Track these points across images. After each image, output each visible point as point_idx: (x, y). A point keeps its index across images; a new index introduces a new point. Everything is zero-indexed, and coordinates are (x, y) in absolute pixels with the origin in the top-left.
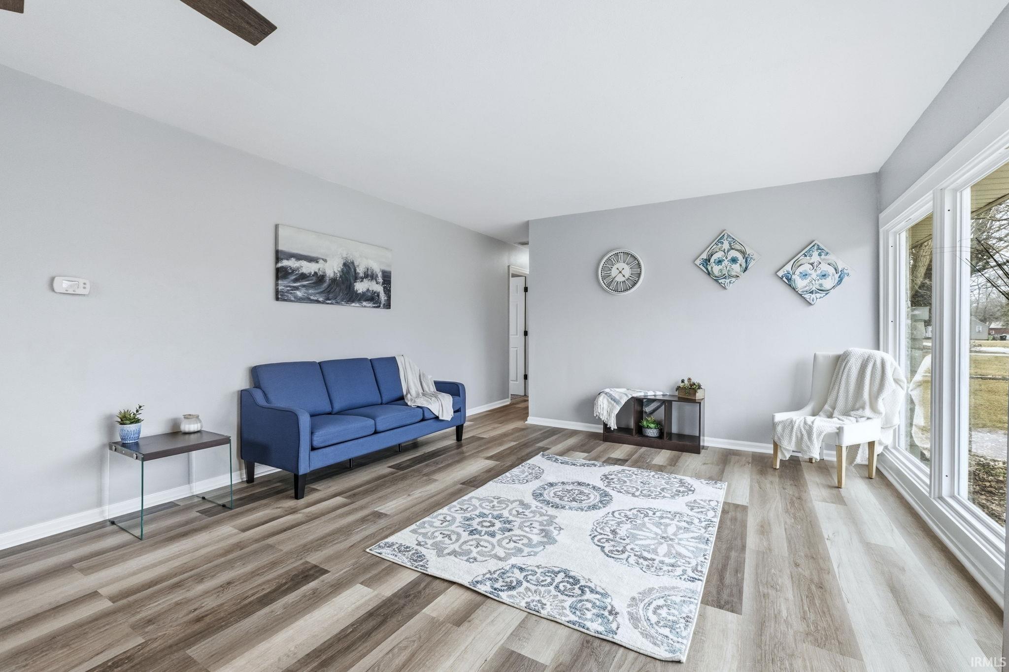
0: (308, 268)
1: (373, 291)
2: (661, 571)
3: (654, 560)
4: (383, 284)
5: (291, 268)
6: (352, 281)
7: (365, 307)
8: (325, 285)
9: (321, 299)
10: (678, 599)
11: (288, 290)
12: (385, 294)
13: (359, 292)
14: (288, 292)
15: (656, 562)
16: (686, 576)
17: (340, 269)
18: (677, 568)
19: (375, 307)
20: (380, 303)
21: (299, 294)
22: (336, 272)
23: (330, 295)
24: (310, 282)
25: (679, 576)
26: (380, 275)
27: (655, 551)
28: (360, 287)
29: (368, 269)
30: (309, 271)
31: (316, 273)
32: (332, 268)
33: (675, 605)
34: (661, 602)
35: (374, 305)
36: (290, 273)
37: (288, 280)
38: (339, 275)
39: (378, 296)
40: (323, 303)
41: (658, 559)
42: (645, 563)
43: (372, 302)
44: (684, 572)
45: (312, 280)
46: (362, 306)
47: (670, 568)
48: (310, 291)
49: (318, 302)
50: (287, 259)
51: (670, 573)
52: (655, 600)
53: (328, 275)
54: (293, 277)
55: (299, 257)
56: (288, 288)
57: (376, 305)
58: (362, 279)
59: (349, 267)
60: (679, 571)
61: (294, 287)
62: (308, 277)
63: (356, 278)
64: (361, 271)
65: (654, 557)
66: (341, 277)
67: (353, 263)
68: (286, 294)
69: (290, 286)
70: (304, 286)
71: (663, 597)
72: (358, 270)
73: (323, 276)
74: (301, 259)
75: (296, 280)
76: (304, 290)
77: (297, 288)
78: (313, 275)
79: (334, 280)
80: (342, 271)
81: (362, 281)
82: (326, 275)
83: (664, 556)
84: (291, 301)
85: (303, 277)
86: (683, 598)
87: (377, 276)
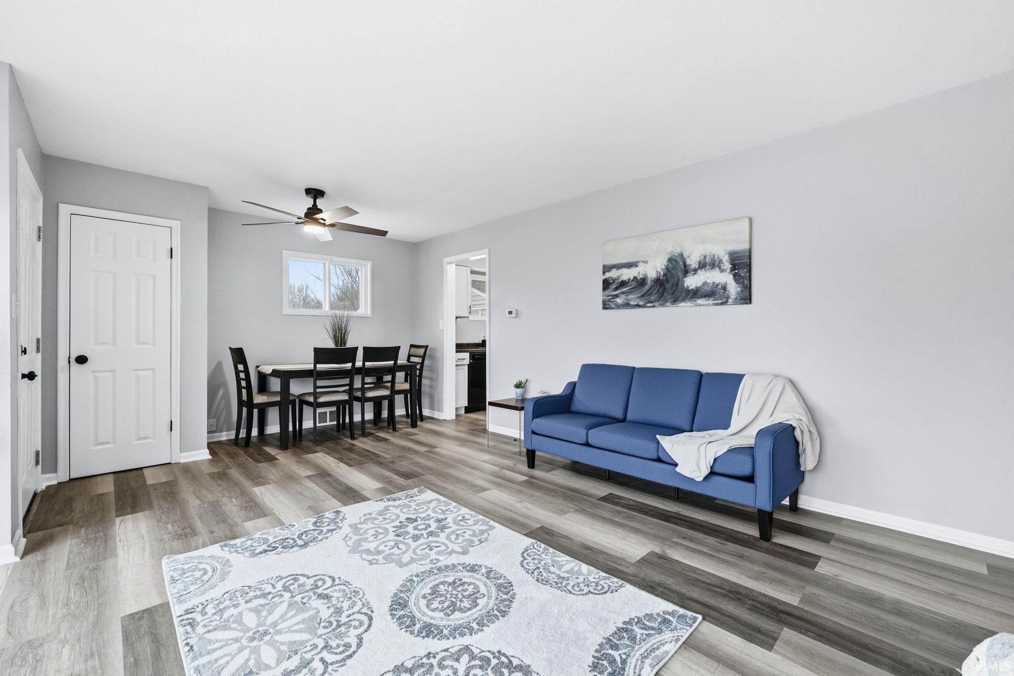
0: (627, 274)
1: (714, 283)
2: (228, 599)
3: (246, 602)
4: (732, 270)
5: (612, 279)
6: (680, 275)
7: (700, 305)
8: (646, 288)
9: (641, 303)
10: (192, 588)
11: (610, 299)
12: (737, 283)
13: (691, 288)
14: (609, 301)
15: (242, 602)
16: (199, 609)
17: (663, 267)
18: (214, 611)
19: (717, 304)
20: (728, 298)
21: (619, 301)
22: (660, 270)
23: (651, 298)
24: (629, 288)
25: (206, 606)
26: (726, 258)
27: (257, 611)
28: (692, 282)
29: (705, 257)
30: (628, 278)
31: (635, 278)
32: (653, 269)
33: (192, 582)
34: (206, 578)
35: (716, 302)
36: (612, 283)
37: (609, 290)
38: (662, 273)
39: (724, 288)
40: (644, 306)
41: (243, 606)
42: (252, 594)
43: (713, 298)
44: (203, 613)
45: (631, 285)
46: (697, 305)
47: (222, 606)
48: (630, 297)
49: (638, 306)
50: (609, 271)
51: (217, 602)
52: (212, 576)
53: (649, 277)
54: (614, 286)
55: (619, 267)
56: (610, 297)
57: (720, 301)
58: (695, 271)
59: (676, 261)
60: (210, 610)
61: (615, 295)
62: (627, 283)
63: (686, 271)
64: (693, 262)
65: (249, 605)
66: (665, 275)
67: (681, 255)
68: (608, 303)
69: (611, 295)
70: (623, 293)
71: (207, 581)
72: (688, 262)
73: (643, 278)
74: (622, 268)
75: (616, 289)
76: (623, 297)
77: (617, 296)
78: (632, 281)
79: (657, 281)
80: (667, 268)
81: (694, 274)
82: (647, 277)
83: (241, 614)
84: (612, 308)
85: (623, 284)
86: (188, 591)
87: (721, 261)
